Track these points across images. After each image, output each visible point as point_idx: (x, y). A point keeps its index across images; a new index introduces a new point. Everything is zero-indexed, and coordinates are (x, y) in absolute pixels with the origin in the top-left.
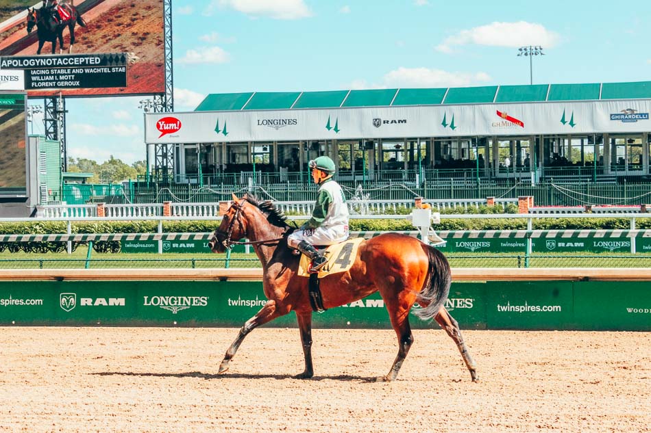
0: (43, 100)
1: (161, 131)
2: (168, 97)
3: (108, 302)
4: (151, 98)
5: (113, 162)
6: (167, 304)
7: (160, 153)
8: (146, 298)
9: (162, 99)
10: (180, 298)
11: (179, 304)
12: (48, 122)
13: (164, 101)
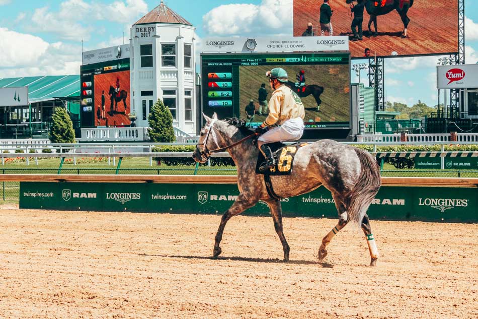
0: (368, 60)
1: (449, 79)
2: (461, 56)
3: (392, 202)
4: (448, 56)
5: (420, 105)
6: (436, 205)
7: (454, 98)
8: (420, 199)
9: (456, 57)
10: (446, 200)
11: (446, 205)
12: (371, 76)
13: (457, 59)
